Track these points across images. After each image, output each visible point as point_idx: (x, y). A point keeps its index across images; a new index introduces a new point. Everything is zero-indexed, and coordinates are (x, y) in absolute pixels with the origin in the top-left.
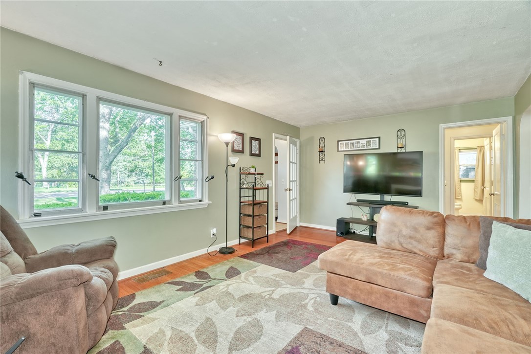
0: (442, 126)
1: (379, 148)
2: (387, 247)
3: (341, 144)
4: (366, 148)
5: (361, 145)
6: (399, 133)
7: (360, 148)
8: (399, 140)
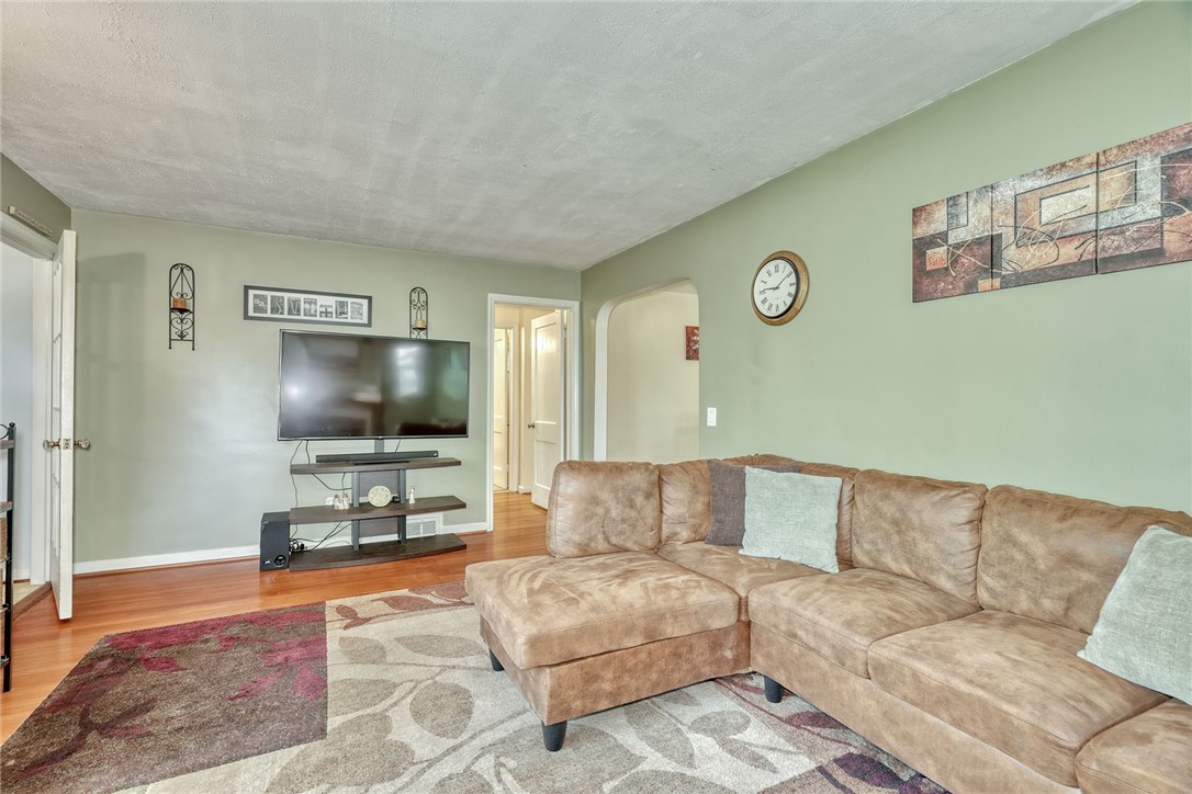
0: (492, 297)
1: (369, 325)
2: (580, 554)
3: (256, 296)
4: (334, 319)
5: (319, 310)
6: (415, 296)
7: (318, 318)
8: (414, 312)
